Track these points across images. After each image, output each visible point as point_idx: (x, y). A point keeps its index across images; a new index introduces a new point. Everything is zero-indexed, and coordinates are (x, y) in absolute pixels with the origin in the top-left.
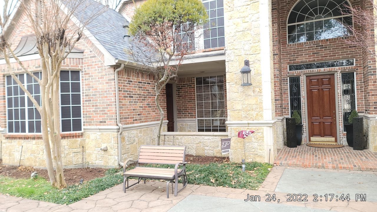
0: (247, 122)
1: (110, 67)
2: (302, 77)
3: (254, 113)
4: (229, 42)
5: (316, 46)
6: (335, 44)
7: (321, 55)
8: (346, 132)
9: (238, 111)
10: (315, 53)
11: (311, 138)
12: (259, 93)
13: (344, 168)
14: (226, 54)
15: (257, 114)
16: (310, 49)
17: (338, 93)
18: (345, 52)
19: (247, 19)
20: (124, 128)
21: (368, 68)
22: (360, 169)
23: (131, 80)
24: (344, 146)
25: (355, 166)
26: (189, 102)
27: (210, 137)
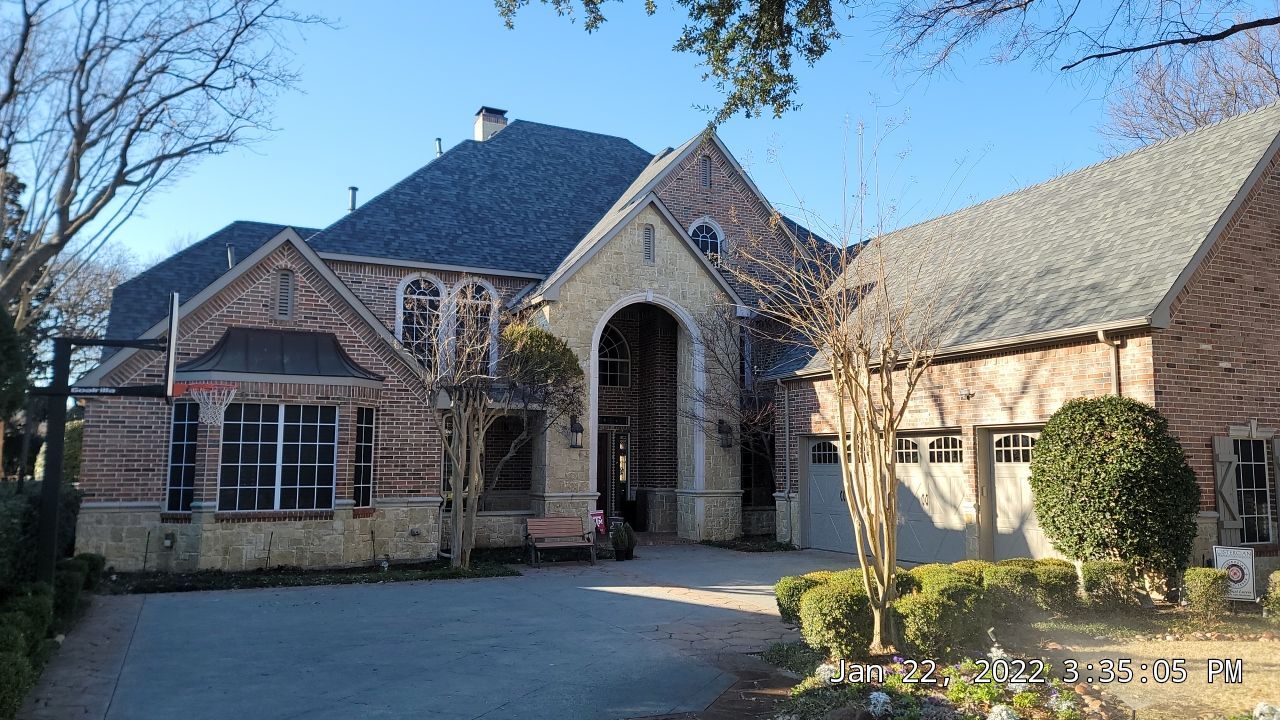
3: (579, 483)
9: (559, 480)
12: (586, 458)
15: (582, 485)
17: (612, 460)
27: (500, 518)
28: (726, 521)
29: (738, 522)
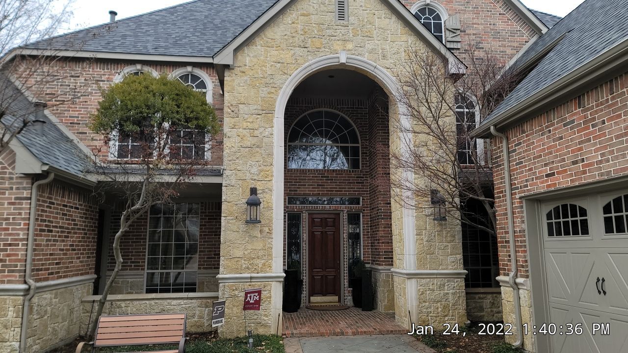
0: (249, 275)
1: (22, 175)
2: (304, 215)
3: (260, 263)
4: (230, 158)
5: (322, 177)
6: (342, 177)
7: (326, 188)
8: (352, 289)
9: (237, 259)
10: (320, 185)
11: (312, 298)
12: (269, 234)
13: (365, 332)
14: (224, 176)
15: (264, 265)
16: (314, 180)
17: (344, 238)
18: (352, 188)
19: (256, 133)
20: (38, 288)
21: (378, 210)
22: (381, 333)
23: (53, 201)
24: (349, 308)
25: (375, 329)
26: (134, 242)
27: (182, 302)
28: (445, 307)
29: (462, 308)
